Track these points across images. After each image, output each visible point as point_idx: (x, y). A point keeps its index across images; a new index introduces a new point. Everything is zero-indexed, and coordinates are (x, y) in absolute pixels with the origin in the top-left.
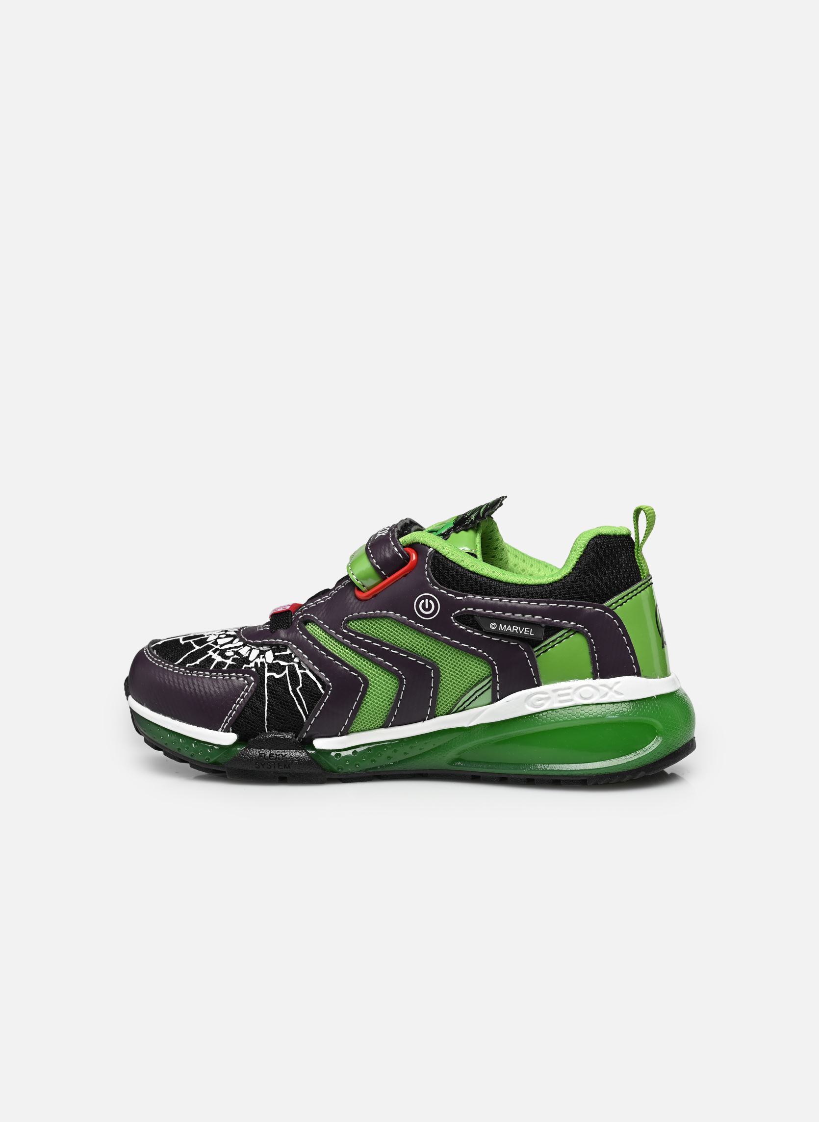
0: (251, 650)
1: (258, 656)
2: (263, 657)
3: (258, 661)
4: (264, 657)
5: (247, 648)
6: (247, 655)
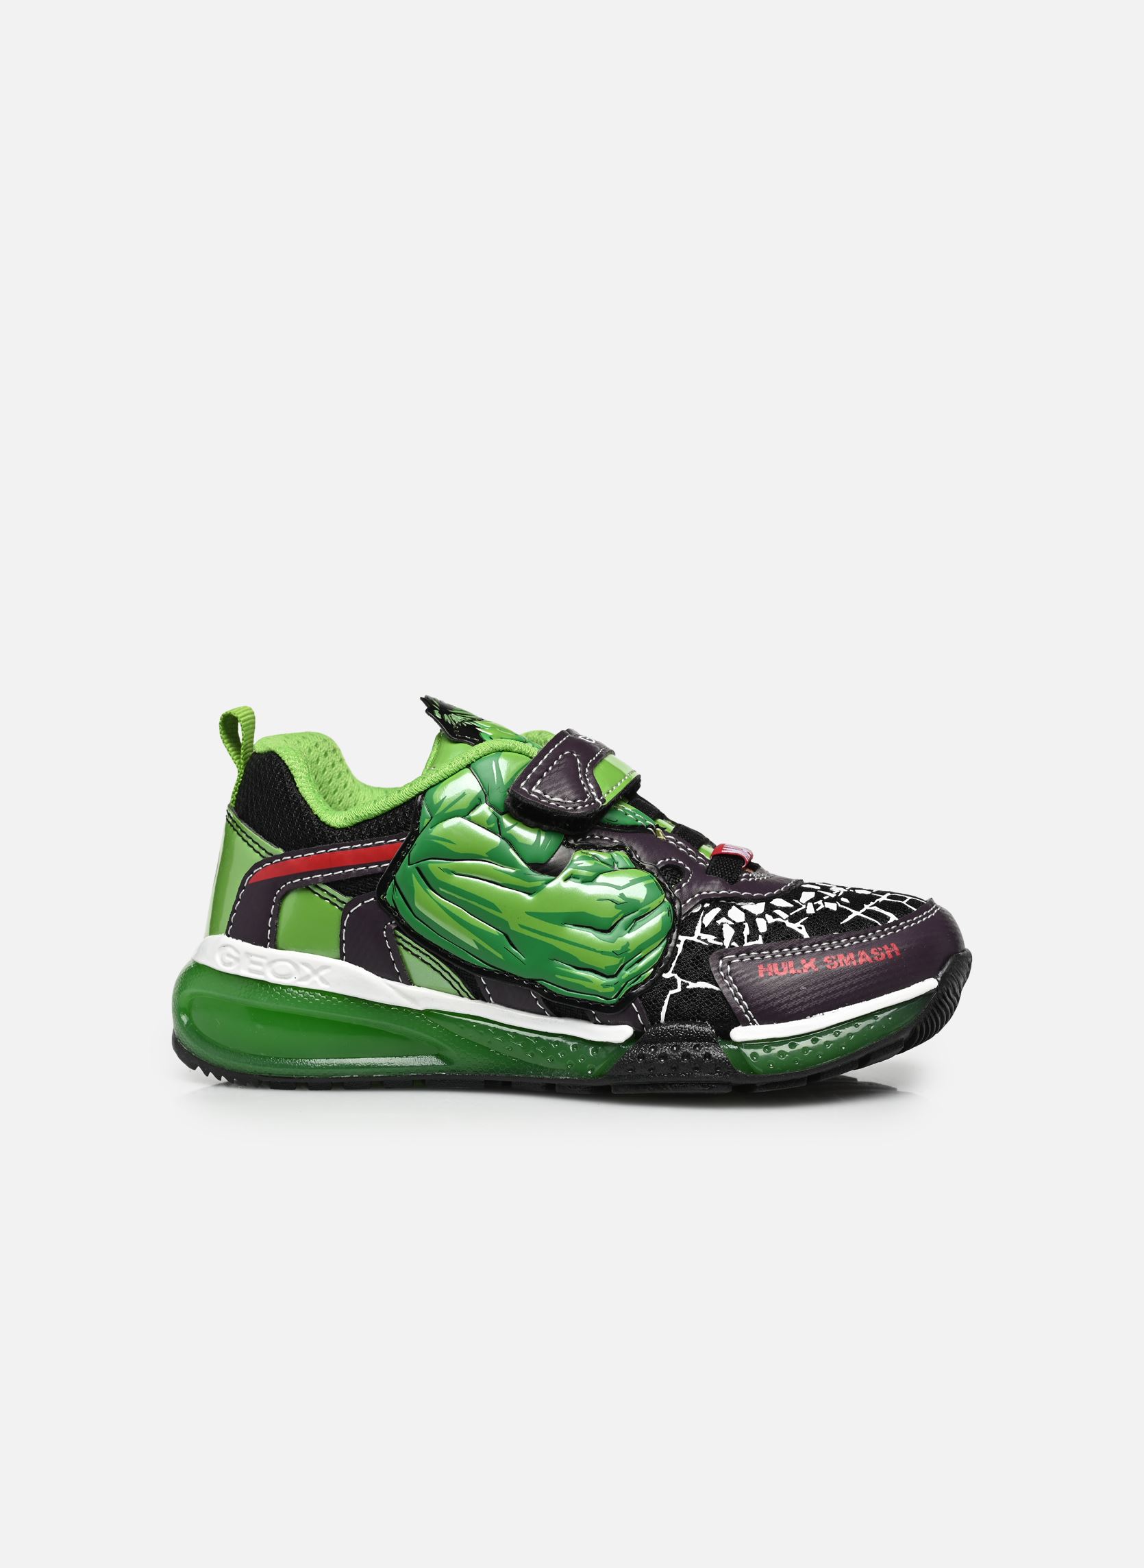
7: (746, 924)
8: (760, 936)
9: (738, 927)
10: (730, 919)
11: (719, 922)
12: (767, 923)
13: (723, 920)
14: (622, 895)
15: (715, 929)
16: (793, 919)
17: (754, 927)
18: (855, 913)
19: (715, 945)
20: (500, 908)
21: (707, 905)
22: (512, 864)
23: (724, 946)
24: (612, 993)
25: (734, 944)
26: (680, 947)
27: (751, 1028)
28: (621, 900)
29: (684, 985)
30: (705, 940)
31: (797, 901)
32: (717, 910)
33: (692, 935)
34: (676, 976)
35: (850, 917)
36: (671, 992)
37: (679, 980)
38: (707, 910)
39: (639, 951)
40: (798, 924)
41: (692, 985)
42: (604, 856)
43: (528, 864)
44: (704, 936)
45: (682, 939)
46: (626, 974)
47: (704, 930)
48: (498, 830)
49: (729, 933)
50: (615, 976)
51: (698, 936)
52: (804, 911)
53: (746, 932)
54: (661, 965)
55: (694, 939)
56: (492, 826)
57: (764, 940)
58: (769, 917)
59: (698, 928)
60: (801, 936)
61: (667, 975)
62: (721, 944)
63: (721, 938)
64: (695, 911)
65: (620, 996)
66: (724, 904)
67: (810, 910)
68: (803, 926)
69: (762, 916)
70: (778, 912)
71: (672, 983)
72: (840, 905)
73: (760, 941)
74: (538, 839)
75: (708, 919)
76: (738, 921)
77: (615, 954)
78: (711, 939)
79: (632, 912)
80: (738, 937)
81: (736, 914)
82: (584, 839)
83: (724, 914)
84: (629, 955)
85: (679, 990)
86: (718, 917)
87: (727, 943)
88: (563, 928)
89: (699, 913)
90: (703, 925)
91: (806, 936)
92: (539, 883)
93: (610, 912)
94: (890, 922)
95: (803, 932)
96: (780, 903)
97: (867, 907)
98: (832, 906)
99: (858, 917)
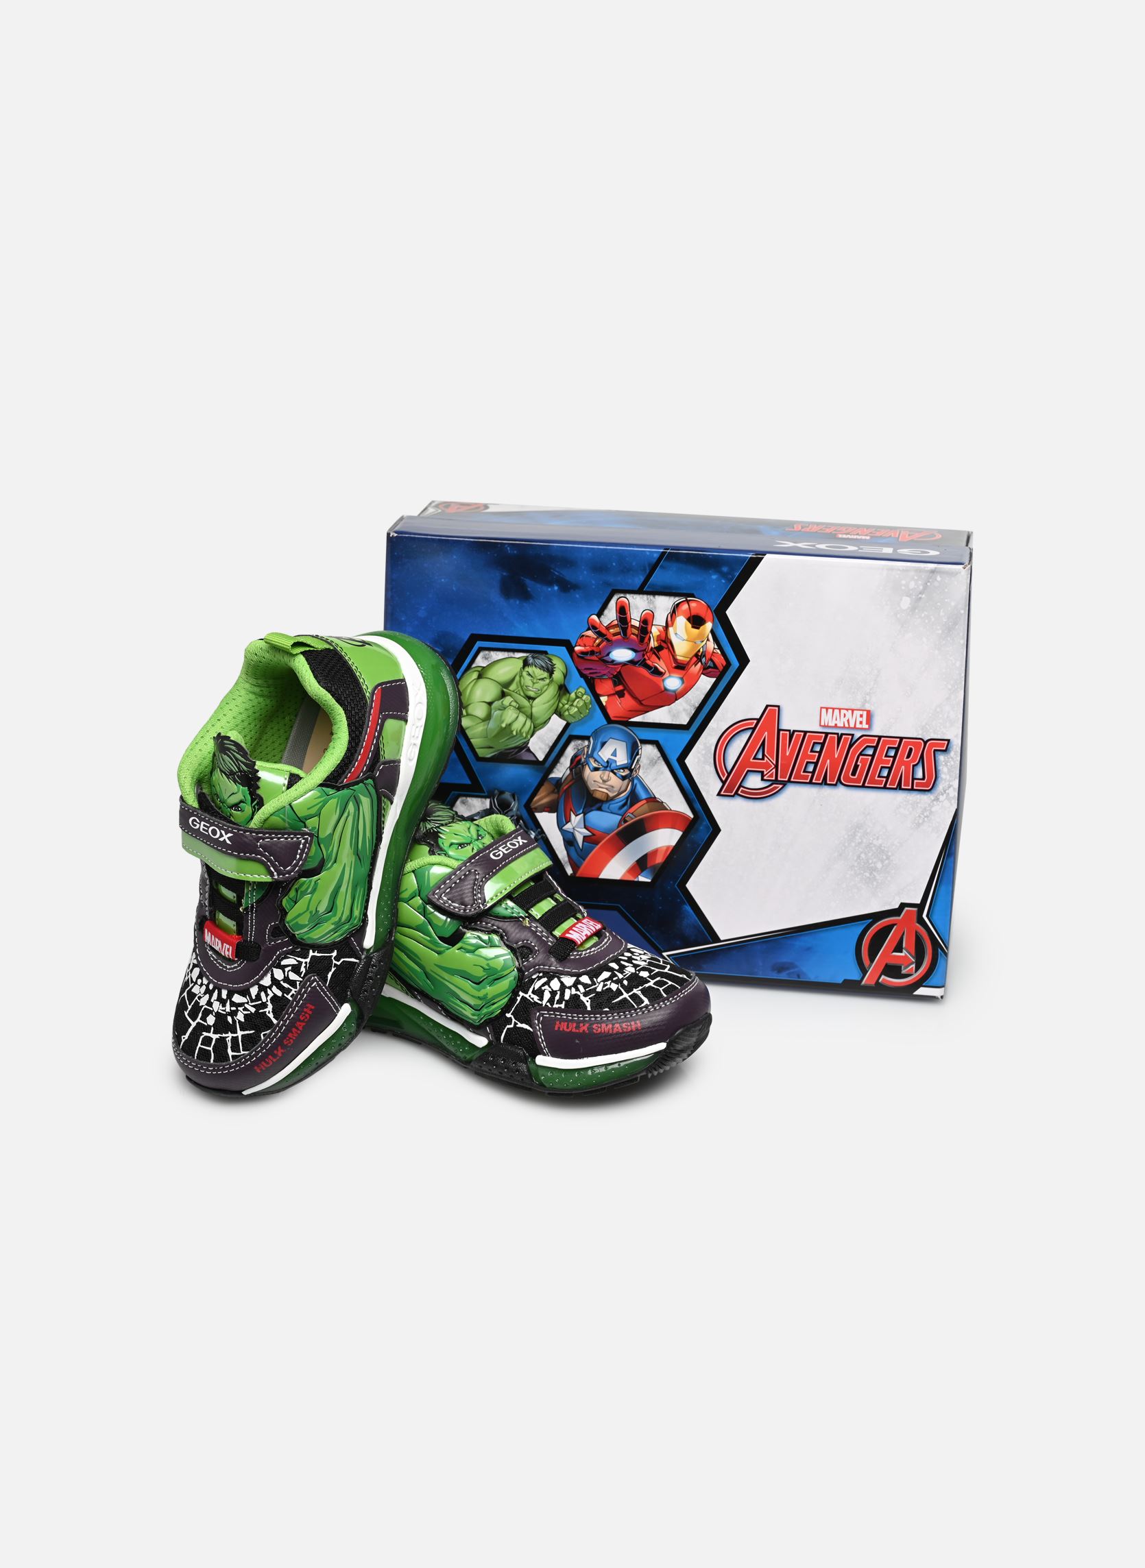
7: (559, 992)
8: (564, 1002)
9: (553, 993)
10: (550, 987)
11: (543, 988)
12: (571, 993)
13: (546, 987)
14: (488, 965)
15: (540, 993)
16: (585, 994)
17: (562, 994)
18: (626, 995)
19: (537, 1003)
20: (420, 957)
21: (541, 974)
22: (427, 934)
23: (542, 1004)
24: (477, 1020)
25: (548, 1004)
26: (519, 999)
27: (546, 1058)
28: (487, 967)
29: (516, 1024)
30: (533, 999)
31: (595, 980)
32: (545, 980)
33: (527, 993)
34: (513, 1017)
35: (621, 998)
36: (508, 1026)
37: (514, 1020)
38: (539, 978)
39: (494, 998)
40: (587, 998)
41: (519, 1025)
42: (485, 937)
43: (438, 937)
44: (533, 996)
45: (521, 994)
46: (485, 1011)
47: (534, 992)
48: (424, 913)
49: (547, 996)
50: (479, 1010)
51: (530, 995)
52: (596, 988)
53: (557, 997)
54: (506, 1008)
55: (527, 996)
56: (420, 911)
57: (565, 1005)
58: (573, 989)
59: (531, 989)
60: (586, 1007)
61: (509, 1015)
62: (541, 1003)
63: (541, 999)
64: (534, 977)
65: (481, 1022)
66: (550, 976)
67: (599, 989)
68: (589, 1001)
69: (570, 988)
70: (580, 987)
71: (509, 1021)
72: (620, 987)
73: (563, 1006)
74: (446, 919)
75: (537, 985)
76: (554, 989)
77: (479, 998)
78: (536, 998)
79: (493, 976)
80: (551, 1001)
81: (555, 984)
82: (476, 924)
83: (547, 983)
84: (489, 1002)
85: (512, 1026)
86: (543, 985)
87: (544, 1003)
88: (452, 977)
89: (535, 979)
90: (534, 988)
91: (589, 1009)
92: (442, 949)
93: (480, 973)
94: (643, 1005)
95: (588, 1005)
96: (585, 979)
97: (635, 991)
98: (614, 987)
99: (625, 998)
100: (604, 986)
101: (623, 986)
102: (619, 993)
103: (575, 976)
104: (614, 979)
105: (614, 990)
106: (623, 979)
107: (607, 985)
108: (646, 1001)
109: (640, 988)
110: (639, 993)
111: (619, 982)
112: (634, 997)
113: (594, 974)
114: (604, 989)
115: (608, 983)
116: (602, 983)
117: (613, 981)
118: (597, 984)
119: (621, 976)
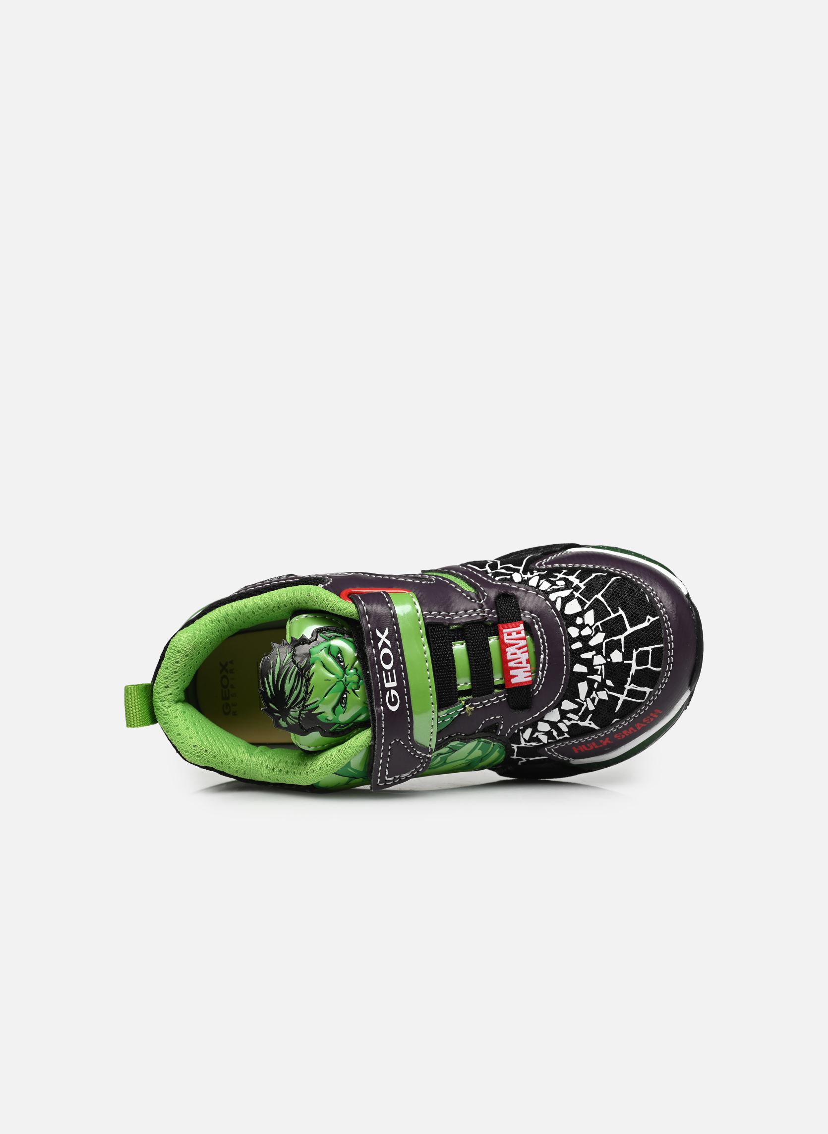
0: (538, 586)
1: (529, 579)
2: (524, 578)
3: (529, 575)
4: (522, 578)
5: (542, 588)
6: (541, 581)
7: (553, 730)
9: (548, 733)
10: (541, 732)
11: (535, 736)
12: (566, 725)
13: (537, 732)
15: (534, 739)
16: (583, 719)
17: (558, 729)
18: (622, 697)
19: (538, 745)
21: (521, 729)
23: (544, 744)
25: (550, 741)
26: (515, 749)
29: (527, 760)
30: (531, 745)
31: (578, 700)
32: (530, 730)
35: (620, 703)
37: (523, 759)
38: (523, 731)
40: (587, 721)
41: (532, 759)
47: (527, 741)
49: (544, 737)
51: (524, 744)
52: (587, 708)
53: (555, 733)
55: (523, 746)
58: (565, 721)
59: (523, 741)
60: (594, 729)
61: (515, 758)
62: (542, 743)
63: (540, 741)
64: (516, 733)
66: (532, 723)
67: (591, 707)
68: (591, 722)
69: (560, 721)
70: (570, 715)
72: (609, 693)
73: (566, 735)
76: (547, 730)
78: (533, 743)
80: (551, 738)
81: (543, 727)
83: (535, 730)
86: (533, 733)
87: (545, 742)
89: (519, 734)
90: (525, 738)
91: (597, 728)
94: (647, 695)
95: (593, 726)
96: (567, 705)
97: (627, 687)
98: (603, 695)
99: (625, 701)
100: (593, 700)
101: (610, 688)
102: (614, 700)
103: (555, 708)
104: (596, 686)
105: (607, 698)
106: (603, 681)
107: (594, 698)
108: (648, 690)
109: (629, 679)
110: (633, 686)
111: (602, 686)
112: (631, 693)
113: (572, 695)
114: (595, 704)
115: (594, 695)
116: (588, 699)
117: (597, 690)
118: (585, 703)
119: (598, 678)
